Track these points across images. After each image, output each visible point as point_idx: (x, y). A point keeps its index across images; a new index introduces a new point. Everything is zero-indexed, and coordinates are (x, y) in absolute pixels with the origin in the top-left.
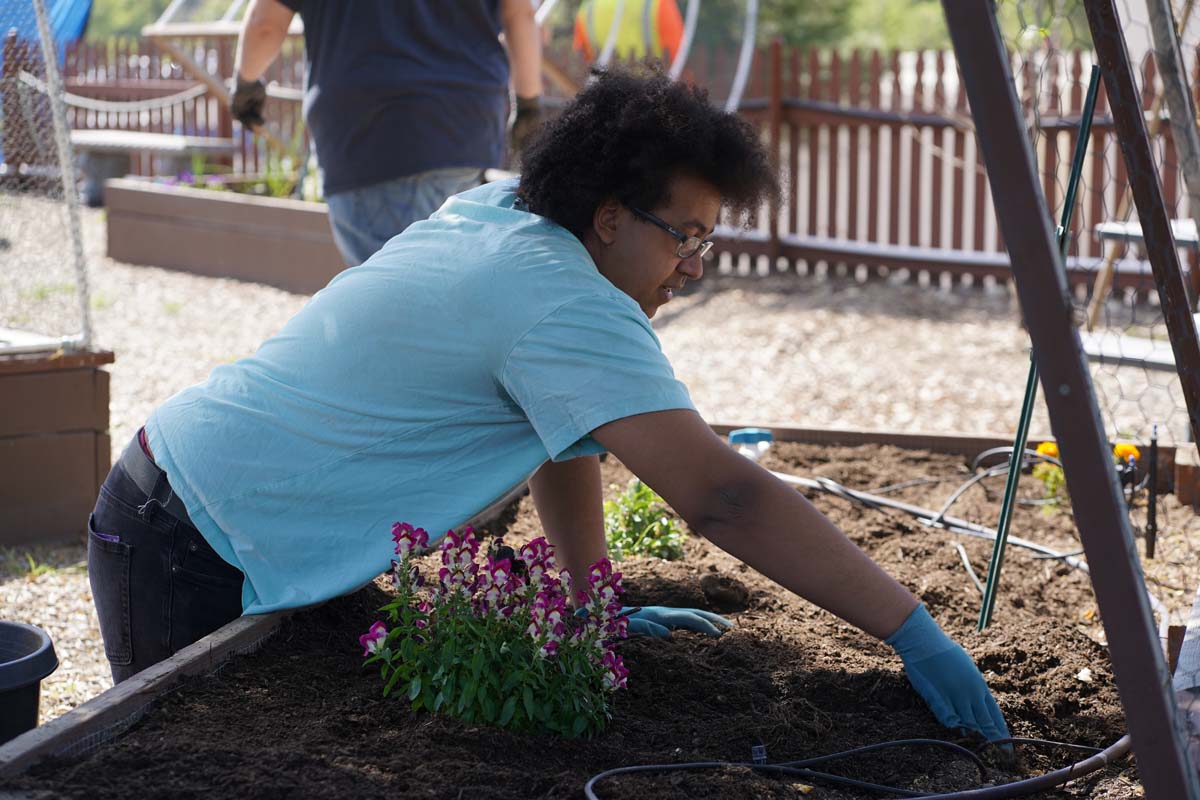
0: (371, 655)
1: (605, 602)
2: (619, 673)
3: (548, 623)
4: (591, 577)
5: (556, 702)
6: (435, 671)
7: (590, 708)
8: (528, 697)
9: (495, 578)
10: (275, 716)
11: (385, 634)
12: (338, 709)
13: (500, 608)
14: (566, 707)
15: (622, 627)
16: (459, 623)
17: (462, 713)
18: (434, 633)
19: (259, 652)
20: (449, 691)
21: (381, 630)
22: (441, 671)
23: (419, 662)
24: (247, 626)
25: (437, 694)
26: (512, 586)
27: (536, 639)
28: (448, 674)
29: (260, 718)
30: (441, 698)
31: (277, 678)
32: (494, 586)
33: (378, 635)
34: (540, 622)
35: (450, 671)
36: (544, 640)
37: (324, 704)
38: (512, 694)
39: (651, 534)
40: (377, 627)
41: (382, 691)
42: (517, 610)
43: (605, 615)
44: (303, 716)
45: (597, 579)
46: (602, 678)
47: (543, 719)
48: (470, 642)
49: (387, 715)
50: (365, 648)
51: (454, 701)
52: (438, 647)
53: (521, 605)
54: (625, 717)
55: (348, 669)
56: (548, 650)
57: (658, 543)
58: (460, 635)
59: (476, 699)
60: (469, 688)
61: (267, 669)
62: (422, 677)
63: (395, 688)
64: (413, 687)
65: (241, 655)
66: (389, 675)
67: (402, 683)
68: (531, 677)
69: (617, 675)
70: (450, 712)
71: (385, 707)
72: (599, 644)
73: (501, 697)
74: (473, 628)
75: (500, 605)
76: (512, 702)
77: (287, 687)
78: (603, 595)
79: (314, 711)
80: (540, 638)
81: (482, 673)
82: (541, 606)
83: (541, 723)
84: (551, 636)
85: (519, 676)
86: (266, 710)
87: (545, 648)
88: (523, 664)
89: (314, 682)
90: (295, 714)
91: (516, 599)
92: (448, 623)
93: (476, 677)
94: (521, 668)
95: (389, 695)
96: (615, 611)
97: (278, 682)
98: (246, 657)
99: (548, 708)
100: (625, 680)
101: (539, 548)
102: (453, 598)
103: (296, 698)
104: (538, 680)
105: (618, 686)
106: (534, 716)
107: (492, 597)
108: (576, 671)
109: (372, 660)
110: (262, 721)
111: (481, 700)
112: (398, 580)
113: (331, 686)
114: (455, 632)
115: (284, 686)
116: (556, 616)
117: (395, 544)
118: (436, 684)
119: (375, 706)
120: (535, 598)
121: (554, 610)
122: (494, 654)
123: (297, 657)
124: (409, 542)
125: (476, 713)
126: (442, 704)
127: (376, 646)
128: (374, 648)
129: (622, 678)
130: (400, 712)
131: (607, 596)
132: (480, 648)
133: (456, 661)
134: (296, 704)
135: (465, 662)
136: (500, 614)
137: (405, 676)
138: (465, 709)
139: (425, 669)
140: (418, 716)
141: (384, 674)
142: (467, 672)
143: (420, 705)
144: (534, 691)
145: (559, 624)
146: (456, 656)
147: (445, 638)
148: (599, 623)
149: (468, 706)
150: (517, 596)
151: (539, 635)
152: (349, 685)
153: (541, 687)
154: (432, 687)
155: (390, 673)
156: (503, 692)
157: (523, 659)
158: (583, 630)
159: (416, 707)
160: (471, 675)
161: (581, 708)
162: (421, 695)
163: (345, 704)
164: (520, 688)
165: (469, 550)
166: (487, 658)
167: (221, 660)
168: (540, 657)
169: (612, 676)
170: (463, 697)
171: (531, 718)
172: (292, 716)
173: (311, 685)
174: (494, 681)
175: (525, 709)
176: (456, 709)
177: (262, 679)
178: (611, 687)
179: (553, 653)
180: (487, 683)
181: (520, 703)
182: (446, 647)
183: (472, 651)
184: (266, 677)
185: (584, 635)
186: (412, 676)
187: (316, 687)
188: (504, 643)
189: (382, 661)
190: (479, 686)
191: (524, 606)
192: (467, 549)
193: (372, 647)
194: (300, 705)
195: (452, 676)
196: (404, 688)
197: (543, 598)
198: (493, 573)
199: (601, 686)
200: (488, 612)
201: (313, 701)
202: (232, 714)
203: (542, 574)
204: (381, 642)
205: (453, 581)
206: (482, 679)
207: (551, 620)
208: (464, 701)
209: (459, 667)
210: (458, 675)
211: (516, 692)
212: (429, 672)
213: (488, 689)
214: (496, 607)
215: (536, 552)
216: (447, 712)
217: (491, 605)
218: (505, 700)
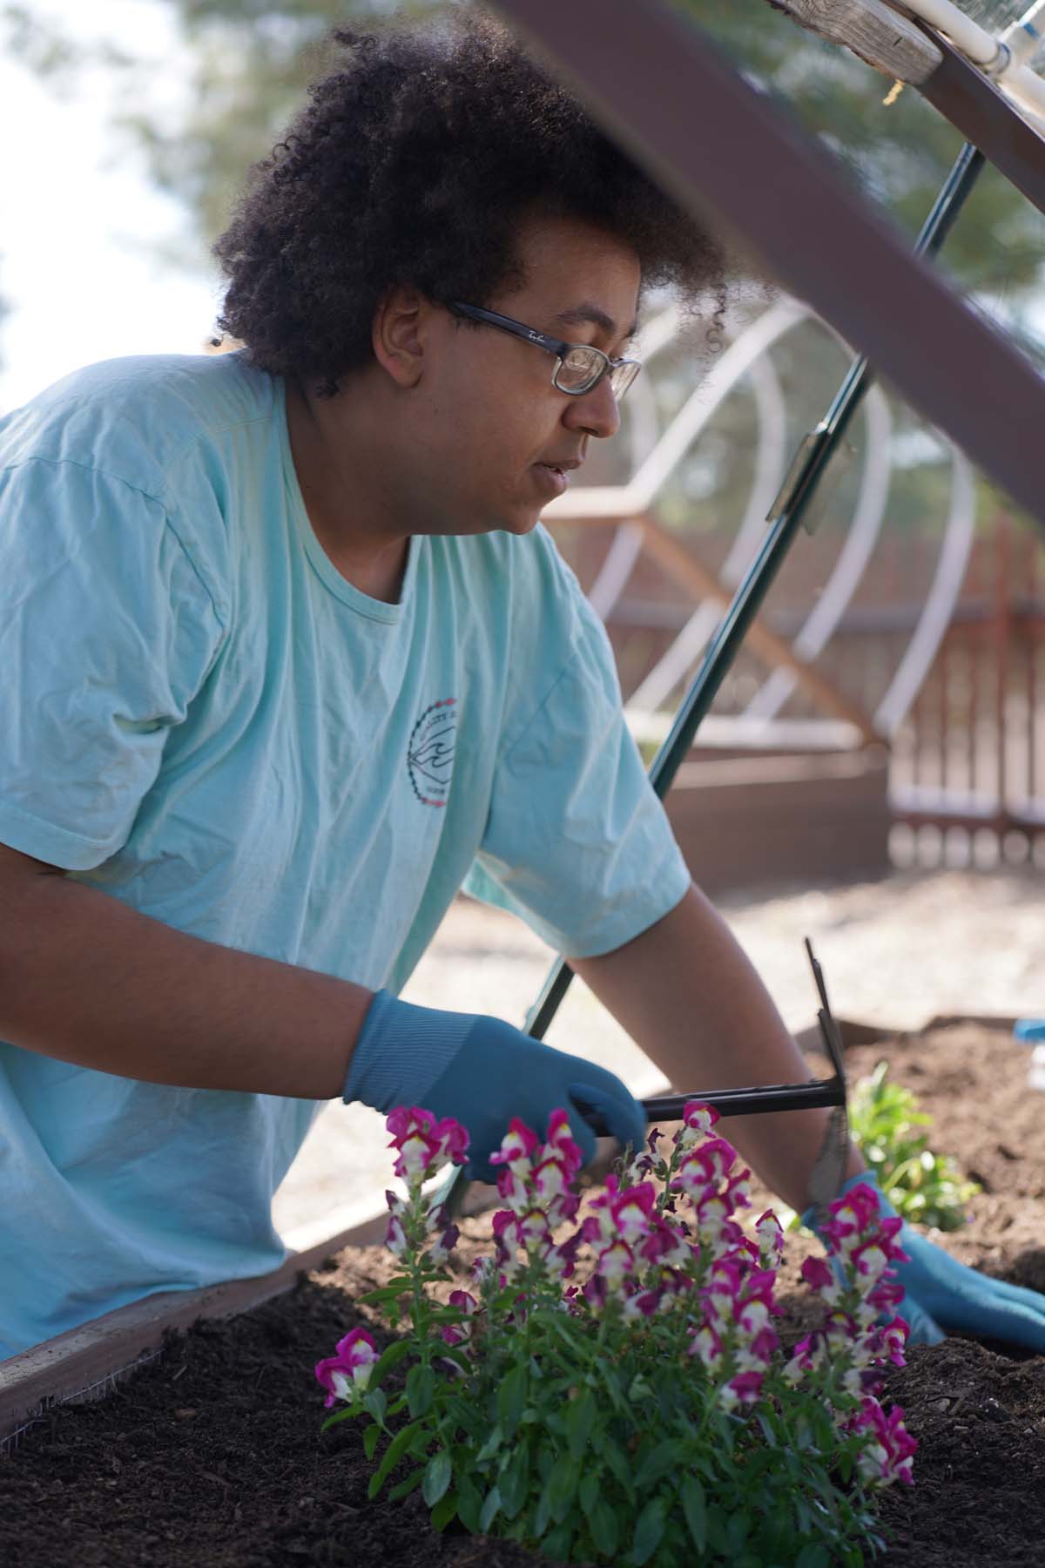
0: (341, 1404)
1: (866, 1283)
2: (895, 1445)
3: (740, 1329)
4: (833, 1223)
5: (757, 1513)
6: (482, 1440)
7: (833, 1527)
8: (693, 1500)
9: (620, 1225)
10: (123, 1540)
11: (372, 1356)
12: (266, 1525)
13: (630, 1294)
14: (781, 1523)
15: (894, 1342)
16: (536, 1331)
17: (544, 1536)
18: (481, 1355)
19: (112, 1401)
20: (513, 1486)
21: (362, 1348)
22: (495, 1439)
23: (447, 1420)
24: (85, 1345)
25: (488, 1490)
26: (658, 1244)
27: (712, 1365)
28: (511, 1447)
29: (89, 1544)
30: (495, 1501)
31: (141, 1456)
32: (618, 1242)
33: (356, 1361)
34: (720, 1326)
35: (516, 1439)
36: (729, 1367)
37: (238, 1513)
38: (655, 1493)
39: (904, 1184)
40: (353, 1341)
41: (366, 1487)
42: (666, 1300)
43: (867, 1314)
44: (188, 1540)
45: (848, 1229)
46: (859, 1457)
47: (726, 1552)
48: (561, 1375)
49: (374, 1540)
50: (329, 1388)
51: (525, 1508)
52: (489, 1386)
53: (677, 1288)
54: (905, 1545)
55: (299, 1439)
56: (741, 1390)
57: (918, 1201)
58: (538, 1358)
59: (576, 1505)
60: (562, 1478)
61: (123, 1435)
62: (455, 1454)
63: (395, 1477)
64: (433, 1476)
65: (67, 1406)
66: (380, 1452)
67: (410, 1467)
68: (700, 1453)
69: (890, 1451)
70: (517, 1534)
71: (373, 1521)
72: (852, 1379)
73: (633, 1500)
74: (568, 1339)
75: (631, 1285)
76: (656, 1511)
77: (160, 1476)
78: (863, 1268)
79: (214, 1528)
80: (722, 1365)
81: (590, 1447)
82: (724, 1289)
83: (721, 1559)
84: (747, 1362)
85: (674, 1451)
86: (107, 1527)
87: (732, 1387)
88: (683, 1423)
89: (223, 1465)
90: (171, 1536)
91: (667, 1276)
92: (511, 1332)
93: (576, 1453)
94: (674, 1433)
95: (382, 1495)
96: (889, 1303)
97: (143, 1463)
98: (78, 1410)
99: (739, 1525)
100: (909, 1462)
101: (718, 1161)
102: (522, 1275)
103: (177, 1501)
104: (714, 1462)
105: (894, 1476)
106: (708, 1546)
107: (613, 1272)
108: (804, 1441)
109: (344, 1415)
110: (92, 1550)
111: (587, 1507)
112: (401, 1235)
113: (260, 1474)
114: (527, 1352)
115: (154, 1475)
116: (757, 1313)
117: (395, 1154)
118: (484, 1469)
119: (349, 1519)
120: (708, 1273)
121: (753, 1299)
122: (618, 1400)
123: (191, 1412)
124: (425, 1148)
125: (576, 1535)
126: (498, 1515)
127: (351, 1384)
128: (348, 1390)
129: (902, 1458)
130: (404, 1532)
131: (871, 1269)
132: (584, 1385)
133: (528, 1417)
134: (174, 1515)
135: (551, 1420)
136: (632, 1310)
137: (414, 1449)
138: (552, 1526)
139: (461, 1436)
140: (445, 1542)
141: (369, 1447)
142: (553, 1442)
143: (450, 1517)
144: (707, 1484)
145: (765, 1334)
146: (530, 1406)
147: (507, 1364)
148: (853, 1330)
149: (558, 1519)
150: (669, 1269)
151: (719, 1357)
152: (298, 1471)
153: (724, 1477)
154: (476, 1477)
155: (384, 1442)
156: (637, 1489)
157: (680, 1412)
158: (813, 1347)
159: (440, 1521)
160: (565, 1446)
161: (813, 1526)
162: (452, 1491)
163: (283, 1513)
164: (675, 1481)
165: (560, 1165)
166: (601, 1408)
167: (24, 1416)
168: (720, 1408)
169: (881, 1453)
170: (546, 1499)
171: (701, 1548)
172: (164, 1539)
173: (213, 1470)
174: (616, 1461)
175: (685, 1527)
176: (531, 1528)
177: (107, 1456)
178: (878, 1478)
179: (751, 1398)
180: (600, 1467)
181: (676, 1513)
182: (509, 1386)
183: (565, 1395)
184: (118, 1455)
185: (817, 1359)
186: (432, 1449)
187: (226, 1477)
188: (639, 1377)
189: (367, 1418)
190: (583, 1475)
191: (683, 1291)
192: (552, 1160)
193: (342, 1387)
194: (185, 1516)
195: (521, 1450)
196: (414, 1475)
197: (728, 1271)
198: (615, 1212)
199: (855, 1474)
200: (602, 1302)
201: (216, 1507)
202: (25, 1535)
203: (725, 1219)
204: (362, 1374)
205: (522, 1235)
206: (590, 1457)
207: (747, 1324)
208: (550, 1508)
209: (539, 1430)
210: (534, 1448)
211: (665, 1489)
212: (470, 1444)
213: (602, 1481)
214: (621, 1294)
215: (710, 1169)
216: (509, 1535)
217: (611, 1286)
218: (641, 1507)
